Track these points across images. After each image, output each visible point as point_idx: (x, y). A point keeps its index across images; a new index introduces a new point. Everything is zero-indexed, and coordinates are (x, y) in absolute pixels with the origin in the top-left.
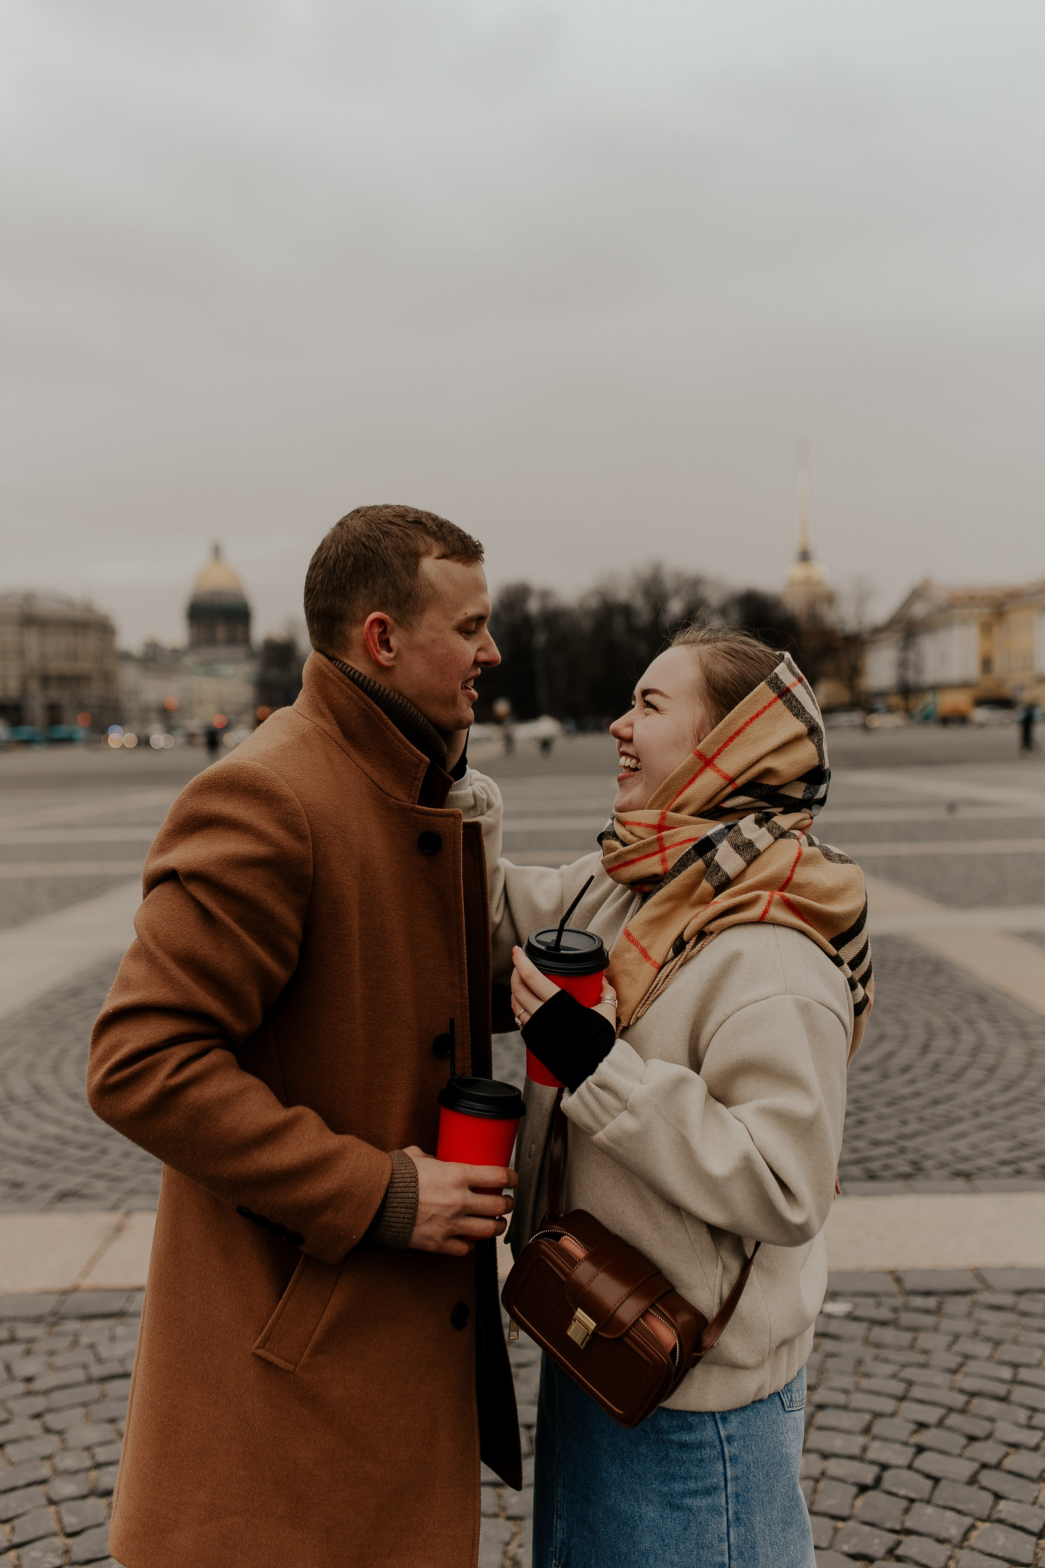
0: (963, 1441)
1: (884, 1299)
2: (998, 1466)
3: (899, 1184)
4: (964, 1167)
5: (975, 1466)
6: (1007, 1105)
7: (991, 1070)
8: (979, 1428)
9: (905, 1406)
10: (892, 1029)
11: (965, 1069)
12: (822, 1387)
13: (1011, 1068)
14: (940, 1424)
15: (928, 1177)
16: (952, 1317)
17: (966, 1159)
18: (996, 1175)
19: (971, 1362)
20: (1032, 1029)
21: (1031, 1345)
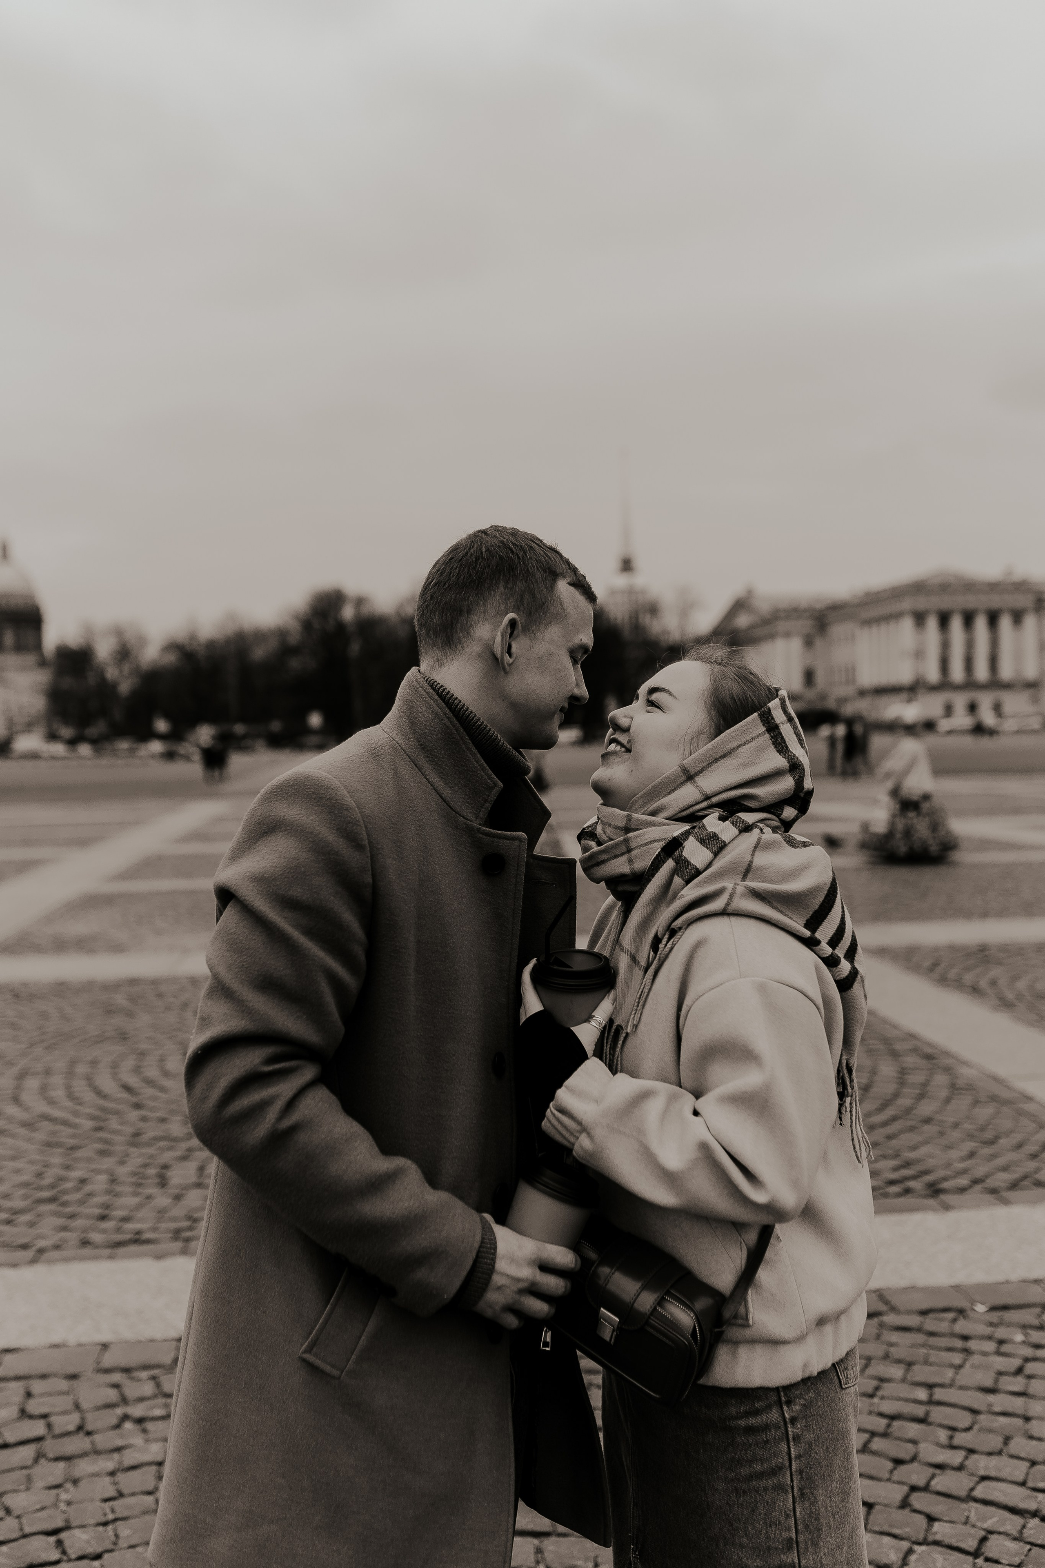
0: (890, 1465)
2: (926, 1488)
5: (906, 1489)
6: (885, 1124)
8: (902, 1451)
13: (884, 1087)
19: (885, 1385)
20: (898, 1047)
21: (941, 1365)
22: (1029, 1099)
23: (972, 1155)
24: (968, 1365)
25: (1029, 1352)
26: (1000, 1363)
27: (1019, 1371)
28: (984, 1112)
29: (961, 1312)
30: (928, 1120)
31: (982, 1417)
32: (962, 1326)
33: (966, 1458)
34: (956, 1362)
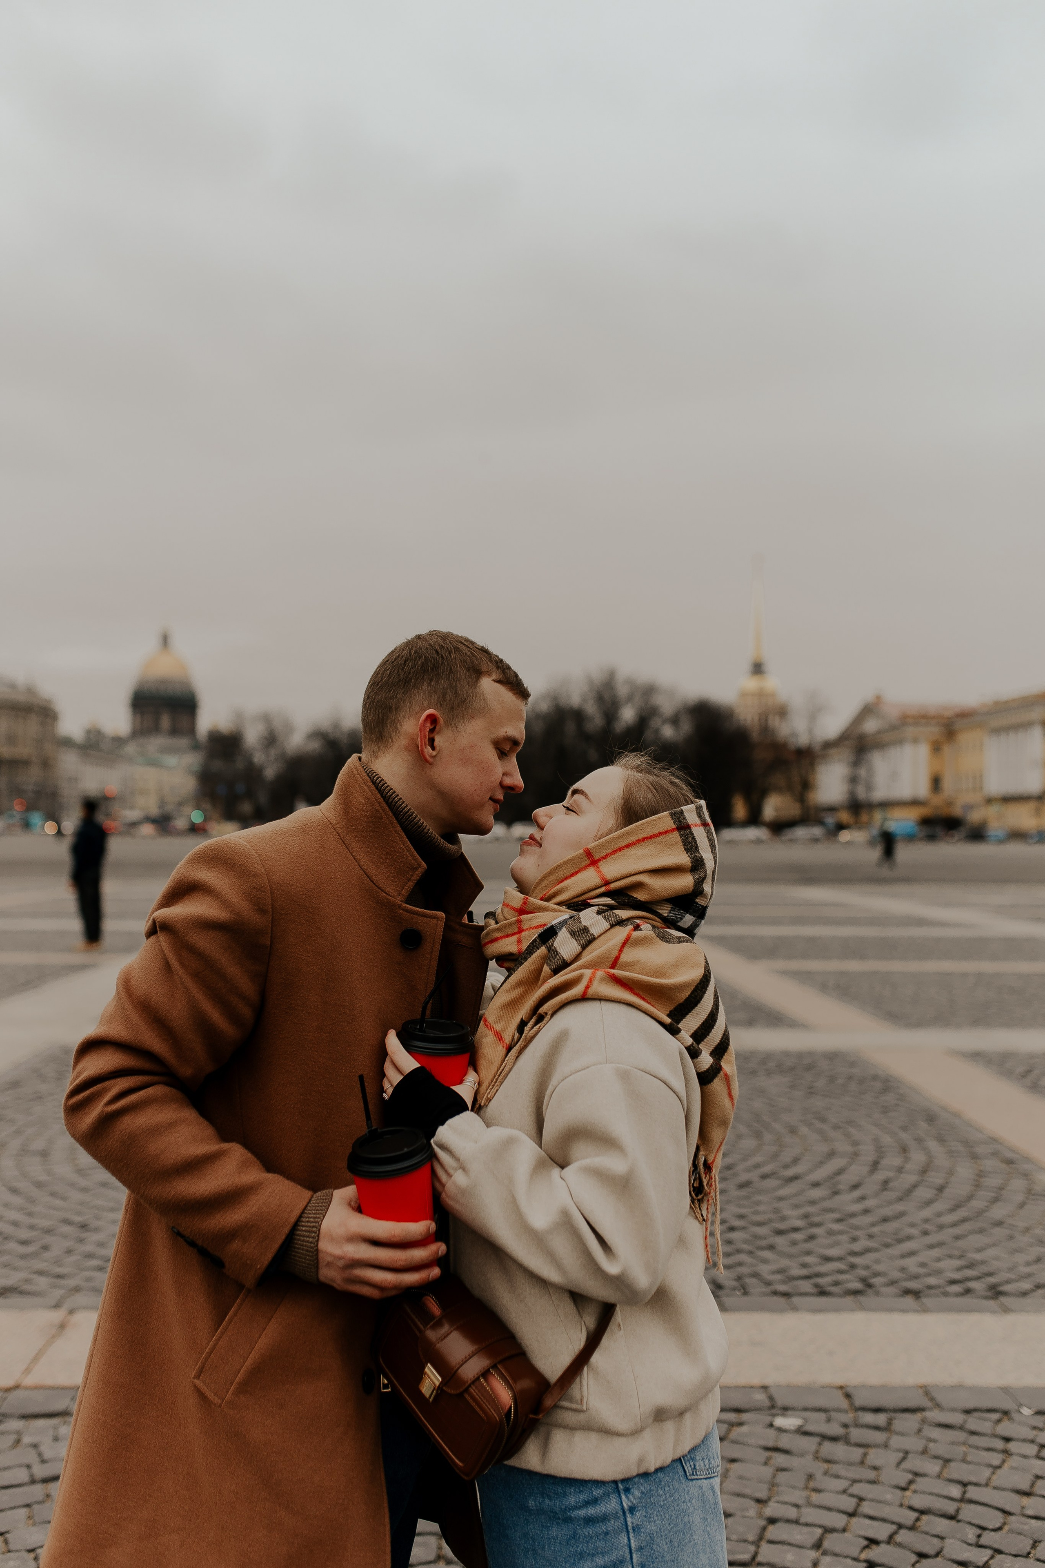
0: (914, 1558)
1: (833, 1414)
3: (849, 1300)
4: (913, 1285)
6: (954, 1225)
7: (940, 1189)
8: (929, 1545)
9: (854, 1520)
10: (843, 1147)
11: (915, 1186)
12: (774, 1499)
13: (960, 1188)
14: (890, 1540)
15: (877, 1293)
16: (901, 1434)
17: (916, 1277)
18: (946, 1294)
19: (918, 1479)
20: (980, 1150)
21: (978, 1464)
23: (1038, 1260)
24: (1006, 1467)
29: (1006, 1413)
30: (999, 1224)
31: (1013, 1519)
32: (1004, 1428)
33: (992, 1557)
34: (996, 1462)
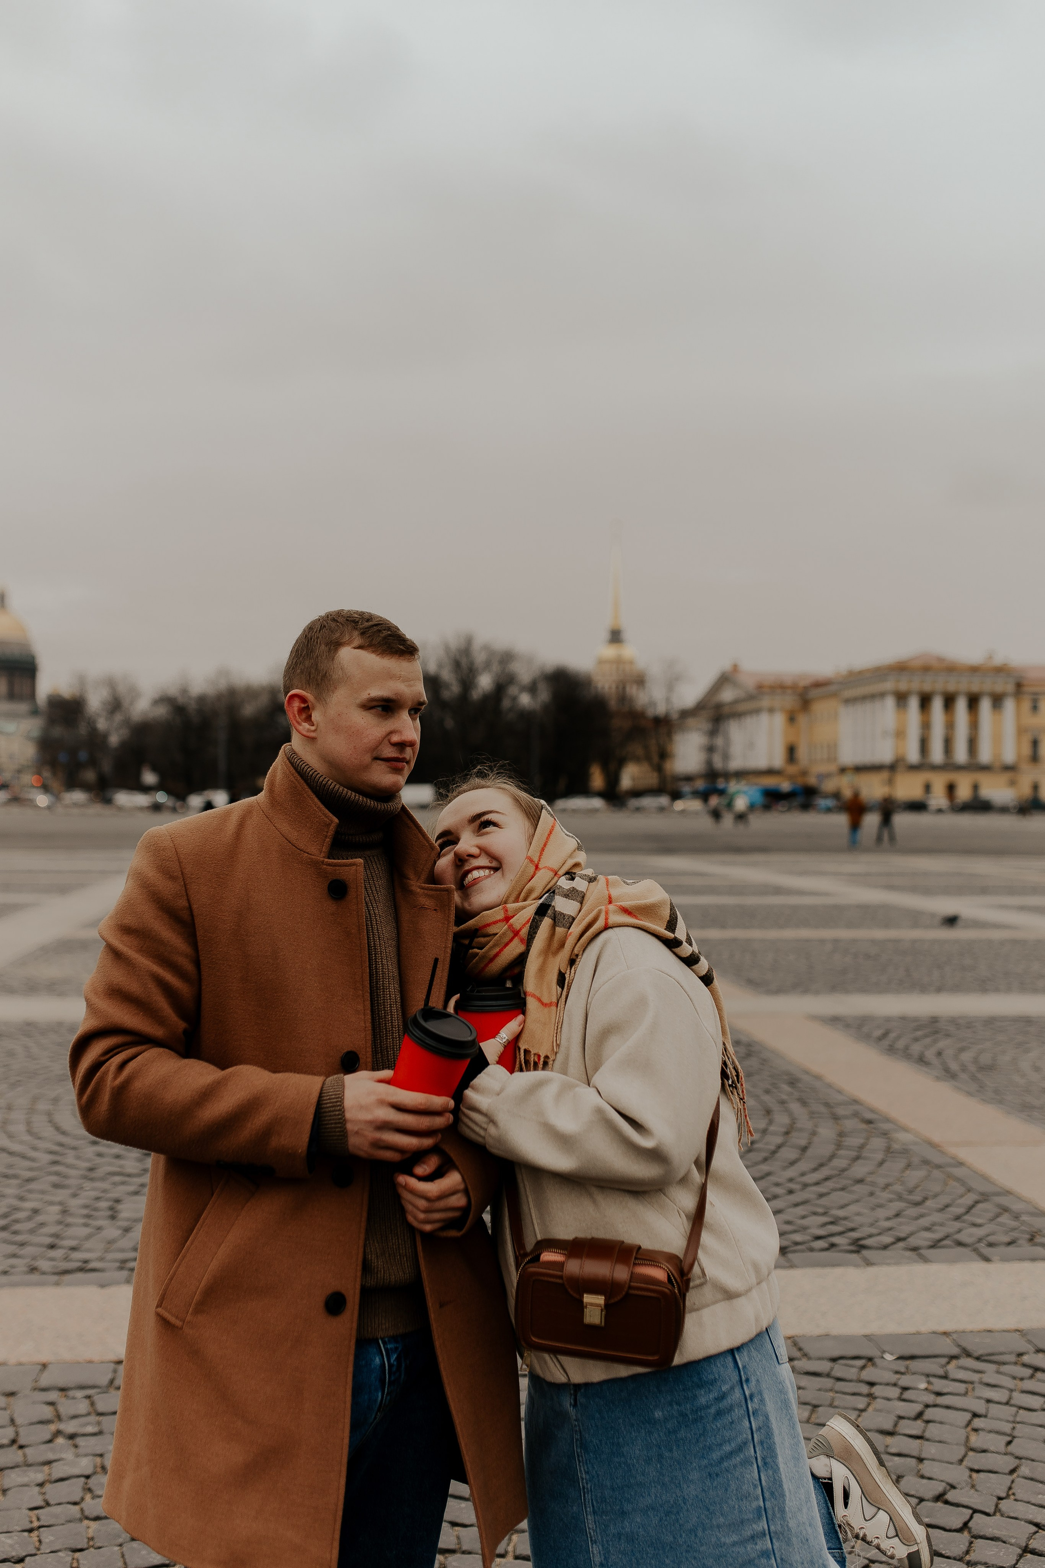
6: (817, 1184)
7: (804, 1149)
11: (779, 1147)
13: (821, 1148)
18: (812, 1250)
20: (840, 1111)
22: (961, 1164)
23: (897, 1215)
24: (870, 1409)
25: (930, 1399)
26: (902, 1408)
27: (919, 1415)
28: (915, 1176)
29: (870, 1359)
30: (860, 1181)
32: (869, 1374)
34: (861, 1406)
